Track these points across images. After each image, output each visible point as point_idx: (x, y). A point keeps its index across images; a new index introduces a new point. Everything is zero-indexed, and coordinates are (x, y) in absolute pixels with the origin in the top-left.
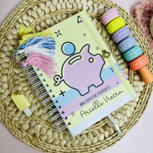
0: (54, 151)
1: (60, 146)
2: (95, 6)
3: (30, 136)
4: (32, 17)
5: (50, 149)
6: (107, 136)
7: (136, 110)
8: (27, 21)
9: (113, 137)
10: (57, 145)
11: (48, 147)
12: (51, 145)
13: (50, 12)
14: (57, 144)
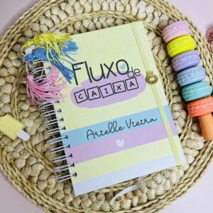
0: (53, 209)
1: (64, 203)
2: (156, 14)
3: (24, 178)
4: (65, 12)
5: (47, 203)
6: (135, 204)
7: (187, 176)
8: (58, 16)
9: (144, 208)
10: (59, 201)
11: (46, 201)
12: (50, 199)
13: (92, 11)
14: (59, 198)
